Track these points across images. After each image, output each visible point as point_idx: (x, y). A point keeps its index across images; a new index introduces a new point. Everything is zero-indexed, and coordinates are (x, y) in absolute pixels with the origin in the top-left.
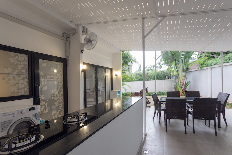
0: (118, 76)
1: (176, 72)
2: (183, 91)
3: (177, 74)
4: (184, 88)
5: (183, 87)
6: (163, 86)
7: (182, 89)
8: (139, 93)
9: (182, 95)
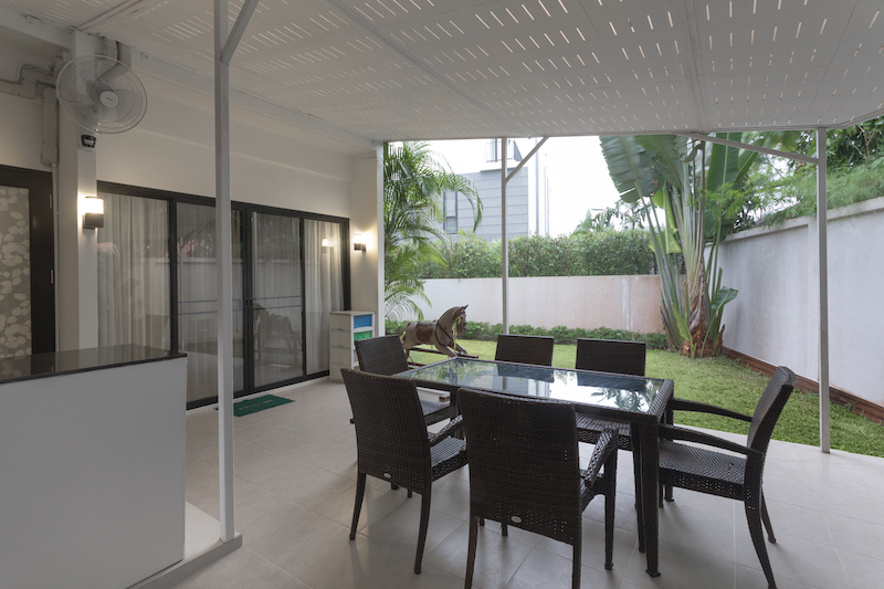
0: (367, 249)
1: (673, 242)
2: (698, 333)
3: (677, 249)
4: (701, 321)
5: (698, 316)
6: (624, 304)
7: (693, 325)
8: (431, 330)
9: (693, 354)
